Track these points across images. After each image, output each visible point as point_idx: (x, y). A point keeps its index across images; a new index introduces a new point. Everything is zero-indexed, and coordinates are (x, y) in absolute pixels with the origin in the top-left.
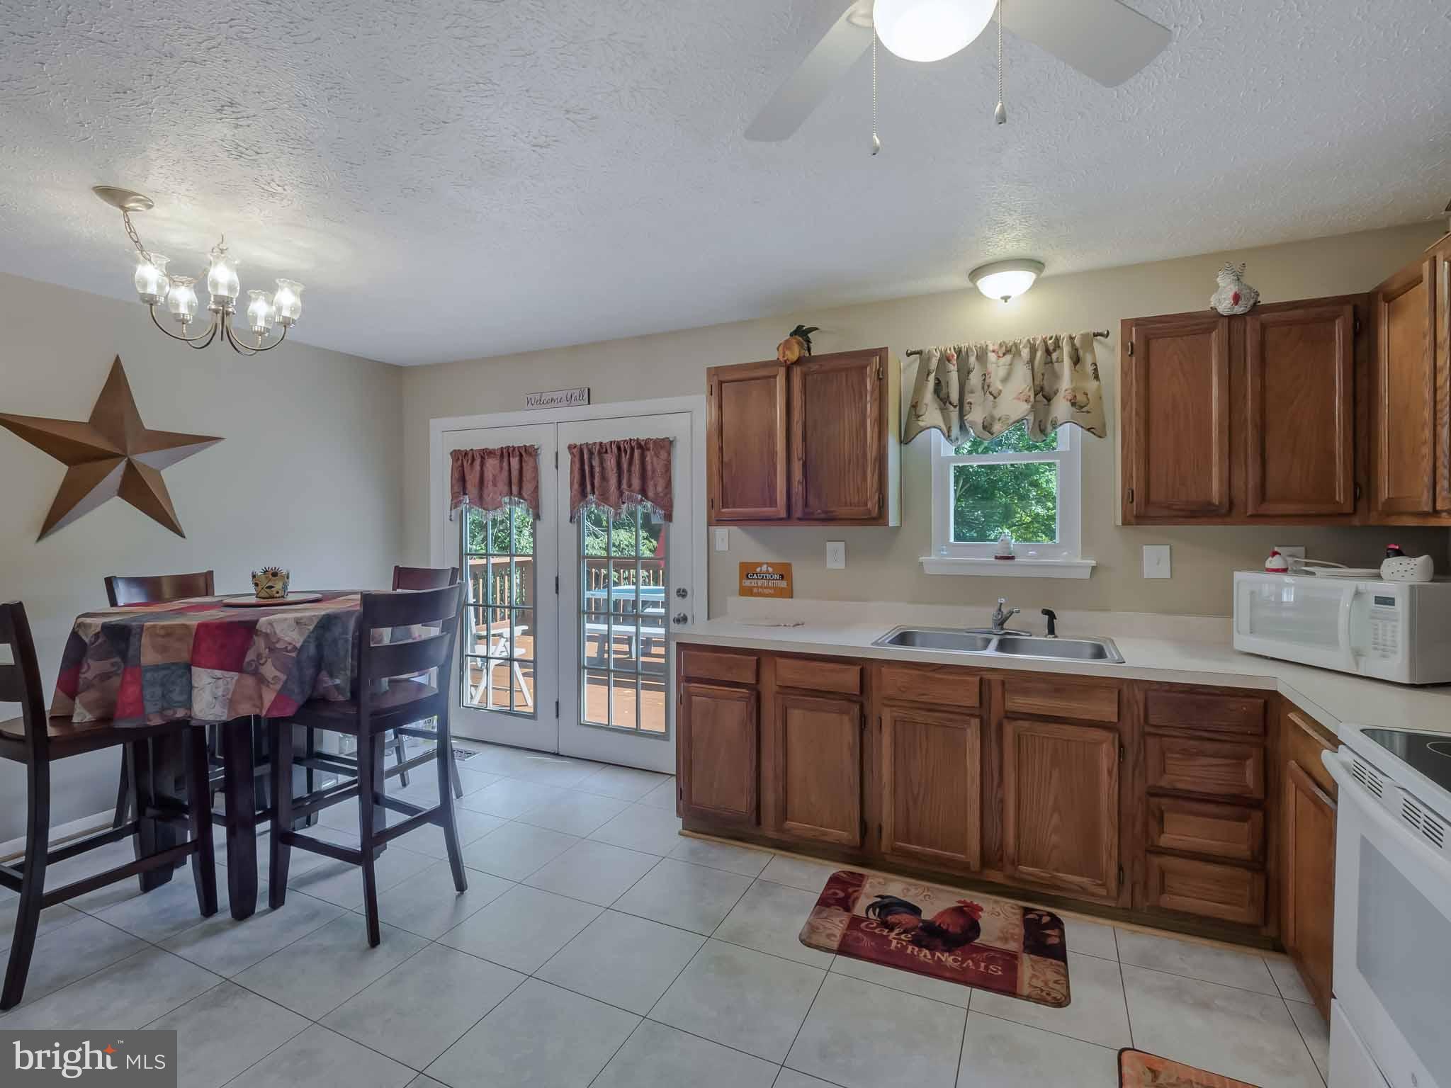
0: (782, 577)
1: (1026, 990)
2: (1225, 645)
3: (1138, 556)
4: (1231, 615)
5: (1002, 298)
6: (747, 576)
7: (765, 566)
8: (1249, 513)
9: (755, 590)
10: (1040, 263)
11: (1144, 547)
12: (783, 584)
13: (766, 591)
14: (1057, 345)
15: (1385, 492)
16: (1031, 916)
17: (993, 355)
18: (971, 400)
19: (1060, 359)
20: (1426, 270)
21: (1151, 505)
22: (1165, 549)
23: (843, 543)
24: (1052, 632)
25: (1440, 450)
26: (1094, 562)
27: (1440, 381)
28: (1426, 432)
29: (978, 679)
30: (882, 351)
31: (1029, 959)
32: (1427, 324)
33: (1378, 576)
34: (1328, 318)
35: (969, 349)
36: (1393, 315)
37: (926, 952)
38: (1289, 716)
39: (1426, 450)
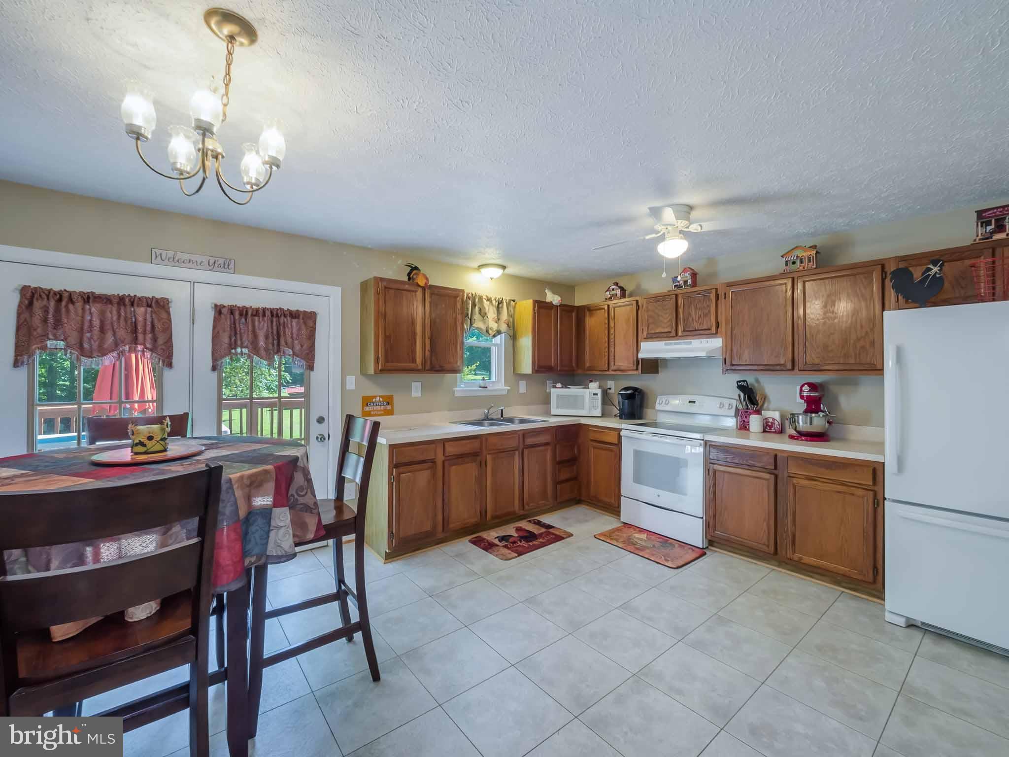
0: (388, 404)
1: (564, 536)
3: (518, 385)
4: (549, 403)
6: (367, 404)
7: (378, 398)
8: (558, 370)
9: (372, 413)
10: (505, 267)
11: (520, 382)
12: (389, 407)
13: (379, 413)
14: (502, 302)
15: (588, 364)
16: (533, 522)
17: (485, 301)
18: (475, 318)
19: (502, 307)
20: (606, 307)
21: (540, 367)
22: (525, 382)
23: (420, 383)
24: (502, 416)
25: (611, 354)
26: (509, 388)
27: (612, 337)
28: (607, 349)
29: (517, 435)
30: (463, 291)
31: (551, 530)
32: (607, 321)
33: (588, 388)
34: (571, 311)
35: (476, 295)
36: (591, 315)
37: (534, 542)
38: (590, 429)
39: (607, 354)
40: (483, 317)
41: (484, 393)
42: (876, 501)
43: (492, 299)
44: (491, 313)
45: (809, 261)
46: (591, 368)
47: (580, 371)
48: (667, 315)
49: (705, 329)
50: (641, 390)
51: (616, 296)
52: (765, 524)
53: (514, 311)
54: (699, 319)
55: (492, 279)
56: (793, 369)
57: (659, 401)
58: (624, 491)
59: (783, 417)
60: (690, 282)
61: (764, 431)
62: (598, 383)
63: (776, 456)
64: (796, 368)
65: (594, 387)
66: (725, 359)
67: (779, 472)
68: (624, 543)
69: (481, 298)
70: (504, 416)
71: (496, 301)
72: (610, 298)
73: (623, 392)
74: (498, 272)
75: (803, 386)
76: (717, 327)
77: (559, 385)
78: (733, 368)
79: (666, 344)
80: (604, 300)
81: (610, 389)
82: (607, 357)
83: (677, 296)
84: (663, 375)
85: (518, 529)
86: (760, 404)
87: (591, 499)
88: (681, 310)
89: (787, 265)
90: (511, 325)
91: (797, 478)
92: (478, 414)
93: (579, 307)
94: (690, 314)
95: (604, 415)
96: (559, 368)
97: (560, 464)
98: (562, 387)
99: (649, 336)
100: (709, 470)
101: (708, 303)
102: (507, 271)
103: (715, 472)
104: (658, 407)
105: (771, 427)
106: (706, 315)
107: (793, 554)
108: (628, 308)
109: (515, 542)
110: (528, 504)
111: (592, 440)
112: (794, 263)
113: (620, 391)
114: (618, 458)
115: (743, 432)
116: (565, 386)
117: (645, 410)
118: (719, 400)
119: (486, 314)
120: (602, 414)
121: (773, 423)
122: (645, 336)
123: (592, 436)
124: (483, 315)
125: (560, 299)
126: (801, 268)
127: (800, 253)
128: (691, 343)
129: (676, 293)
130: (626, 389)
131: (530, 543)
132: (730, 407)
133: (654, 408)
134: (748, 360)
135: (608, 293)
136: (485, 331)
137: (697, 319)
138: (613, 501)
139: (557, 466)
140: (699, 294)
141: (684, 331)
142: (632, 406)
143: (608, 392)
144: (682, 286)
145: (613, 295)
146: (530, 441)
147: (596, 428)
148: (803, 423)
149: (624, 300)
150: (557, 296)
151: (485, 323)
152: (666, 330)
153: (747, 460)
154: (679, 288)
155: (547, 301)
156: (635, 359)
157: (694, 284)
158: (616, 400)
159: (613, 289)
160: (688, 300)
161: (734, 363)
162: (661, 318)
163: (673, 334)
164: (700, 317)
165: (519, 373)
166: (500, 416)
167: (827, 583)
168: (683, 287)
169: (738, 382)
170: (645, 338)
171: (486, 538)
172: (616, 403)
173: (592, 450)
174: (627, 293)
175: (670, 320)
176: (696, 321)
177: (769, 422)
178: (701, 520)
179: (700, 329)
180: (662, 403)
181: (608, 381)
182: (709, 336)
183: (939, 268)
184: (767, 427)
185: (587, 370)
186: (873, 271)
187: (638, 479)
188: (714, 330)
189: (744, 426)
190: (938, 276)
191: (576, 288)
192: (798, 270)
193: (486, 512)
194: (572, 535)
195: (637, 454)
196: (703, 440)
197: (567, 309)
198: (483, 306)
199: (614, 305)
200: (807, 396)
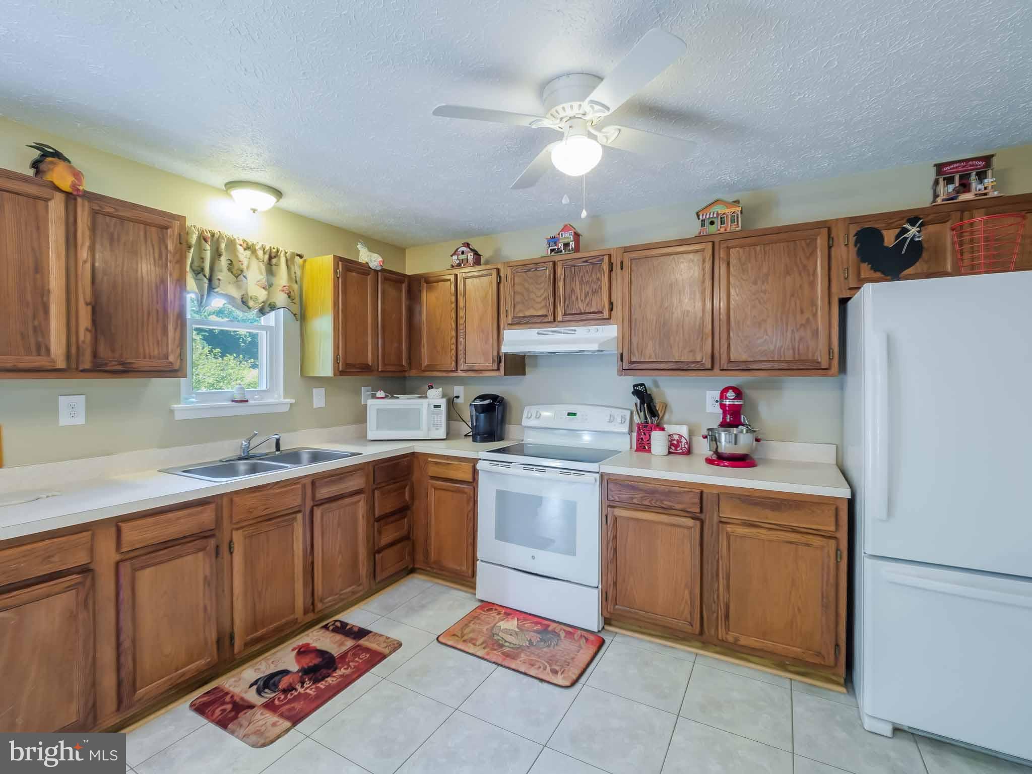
1: (386, 651)
2: (362, 437)
3: (311, 395)
4: (365, 421)
5: (252, 209)
8: (380, 370)
10: (280, 192)
11: (314, 390)
14: (277, 255)
15: (425, 362)
16: (331, 628)
17: (240, 249)
18: (219, 277)
19: (277, 265)
20: (452, 278)
21: (347, 365)
22: (322, 390)
23: (84, 396)
24: (278, 449)
25: (461, 347)
26: (293, 401)
27: (461, 321)
28: (454, 340)
29: (299, 486)
30: (182, 219)
31: (364, 642)
32: (453, 299)
33: (426, 397)
34: (401, 282)
35: (220, 236)
36: (430, 289)
37: (329, 679)
38: (430, 459)
39: (454, 347)
40: (237, 277)
41: (241, 410)
42: (839, 552)
43: (257, 248)
44: (255, 274)
45: (733, 221)
46: (431, 368)
47: (413, 373)
48: (542, 291)
49: (594, 313)
50: (502, 399)
51: (467, 262)
52: (687, 592)
53: (303, 273)
54: (586, 297)
55: (254, 211)
56: (712, 368)
57: (528, 415)
58: (480, 554)
59: (691, 433)
60: (572, 244)
61: (670, 453)
62: (441, 389)
63: (702, 493)
64: (717, 366)
65: (435, 395)
66: (622, 355)
67: (705, 516)
68: (485, 644)
69: (231, 243)
70: (282, 449)
71: (264, 253)
72: (459, 265)
73: (478, 403)
74: (268, 200)
75: (725, 390)
76: (611, 309)
77: (381, 394)
78: (633, 366)
79: (539, 333)
80: (449, 267)
81: (457, 397)
82: (453, 352)
83: (554, 263)
84: (531, 376)
85: (303, 651)
86: (661, 415)
87: (430, 567)
88: (560, 284)
89: (703, 225)
90: (296, 295)
91: (733, 524)
92: (228, 449)
93: (409, 276)
94: (573, 291)
95: (450, 435)
96: (380, 367)
97: (379, 521)
98: (386, 397)
99: (516, 321)
100: (607, 516)
101: (599, 275)
102: (285, 203)
103: (616, 519)
104: (525, 422)
105: (676, 446)
106: (595, 292)
107: (727, 633)
108: (487, 279)
109: (290, 688)
110: (321, 601)
111: (433, 478)
112: (712, 223)
113: (474, 401)
114: (471, 504)
115: (640, 454)
116: (392, 393)
117: (507, 426)
118: (609, 411)
119: (242, 271)
120: (448, 434)
121: (679, 442)
122: (510, 321)
123: (433, 470)
124: (236, 272)
125: (381, 259)
126: (722, 230)
127: (720, 209)
128: (575, 331)
129: (554, 260)
130: (482, 397)
131: (322, 685)
132: (623, 420)
133: (521, 425)
134: (653, 356)
135: (455, 257)
136: (239, 302)
137: (583, 297)
138: (464, 568)
139: (376, 523)
140: (586, 262)
141: (565, 314)
142: (490, 421)
143: (455, 401)
144: (561, 251)
145: (462, 260)
146: (324, 492)
147: (439, 459)
148: (726, 441)
149: (478, 268)
150: (376, 255)
151: (239, 287)
152: (540, 313)
153: (662, 501)
154: (557, 253)
155: (359, 261)
156: (496, 354)
157: (577, 249)
158: (467, 413)
159: (463, 253)
160: (571, 271)
161: (634, 360)
162: (532, 296)
163: (550, 319)
164: (587, 295)
165: (312, 375)
166: (274, 450)
167: (770, 667)
168: (564, 251)
169: (635, 386)
170: (509, 324)
171: (231, 689)
172: (467, 417)
173: (433, 496)
174: (483, 260)
175: (545, 298)
176: (582, 301)
177: (674, 440)
178: (596, 591)
179: (587, 311)
180: (531, 417)
181: (455, 387)
182: (598, 322)
183: (918, 229)
184: (674, 447)
185: (424, 371)
186: (818, 235)
187: (502, 534)
188: (606, 314)
189: (643, 446)
190: (917, 239)
191: (407, 250)
192: (718, 232)
193: (232, 637)
194: (400, 645)
195: (502, 496)
196: (598, 472)
197: (394, 279)
198: (237, 256)
199: (464, 275)
200: (729, 405)
